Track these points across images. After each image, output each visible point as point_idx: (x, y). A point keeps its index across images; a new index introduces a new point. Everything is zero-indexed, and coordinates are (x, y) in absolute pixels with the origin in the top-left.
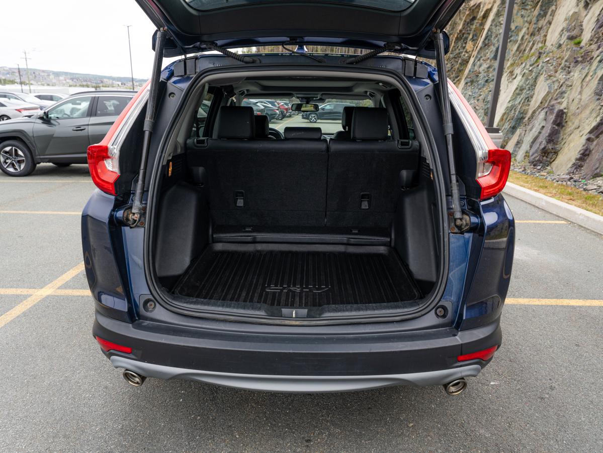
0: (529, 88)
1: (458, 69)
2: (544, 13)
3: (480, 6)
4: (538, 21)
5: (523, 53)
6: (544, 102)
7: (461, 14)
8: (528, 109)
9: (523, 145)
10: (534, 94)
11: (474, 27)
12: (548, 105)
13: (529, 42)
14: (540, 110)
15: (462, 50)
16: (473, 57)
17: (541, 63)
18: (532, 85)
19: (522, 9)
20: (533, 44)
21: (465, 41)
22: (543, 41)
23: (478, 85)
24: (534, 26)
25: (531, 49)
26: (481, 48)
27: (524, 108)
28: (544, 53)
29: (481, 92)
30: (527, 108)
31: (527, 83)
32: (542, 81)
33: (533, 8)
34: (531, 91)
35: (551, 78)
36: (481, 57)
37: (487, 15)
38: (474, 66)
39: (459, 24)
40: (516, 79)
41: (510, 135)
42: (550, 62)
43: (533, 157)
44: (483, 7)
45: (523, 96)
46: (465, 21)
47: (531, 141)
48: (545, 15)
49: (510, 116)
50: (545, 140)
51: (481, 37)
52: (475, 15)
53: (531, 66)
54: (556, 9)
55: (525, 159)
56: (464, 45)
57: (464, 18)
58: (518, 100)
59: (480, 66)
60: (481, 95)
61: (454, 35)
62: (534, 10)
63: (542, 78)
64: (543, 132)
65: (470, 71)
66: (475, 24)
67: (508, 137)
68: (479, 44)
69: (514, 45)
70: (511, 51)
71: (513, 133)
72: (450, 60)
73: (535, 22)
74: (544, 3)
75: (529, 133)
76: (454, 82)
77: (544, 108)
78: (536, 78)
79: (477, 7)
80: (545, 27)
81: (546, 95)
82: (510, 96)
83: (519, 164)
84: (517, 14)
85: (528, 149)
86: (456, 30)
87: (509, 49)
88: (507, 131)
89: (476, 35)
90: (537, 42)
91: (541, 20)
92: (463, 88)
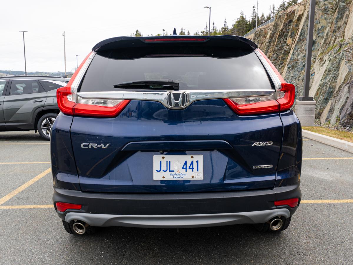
0: (335, 69)
1: (282, 58)
2: (341, 16)
3: (294, 12)
4: (337, 22)
5: (329, 45)
6: (347, 79)
7: (281, 18)
8: (336, 85)
9: (335, 112)
10: (339, 74)
11: (291, 27)
12: (349, 82)
13: (332, 37)
14: (344, 85)
15: (284, 44)
16: (293, 49)
17: (342, 51)
18: (337, 68)
19: (325, 14)
20: (336, 39)
21: (286, 38)
22: (342, 36)
23: (298, 69)
24: (334, 26)
25: (334, 42)
26: (298, 42)
27: (332, 84)
28: (344, 45)
29: (300, 74)
30: (335, 84)
31: (333, 66)
32: (343, 64)
33: (332, 13)
34: (336, 72)
35: (350, 62)
36: (299, 49)
37: (300, 19)
38: (294, 55)
39: (280, 25)
40: (325, 63)
41: (324, 105)
42: (348, 51)
43: (342, 120)
44: (297, 13)
45: (331, 75)
46: (284, 23)
47: (340, 108)
48: (342, 18)
49: (323, 90)
50: (350, 107)
51: (297, 34)
52: (292, 19)
53: (335, 54)
54: (349, 13)
55: (337, 122)
56: (285, 41)
57: (283, 21)
58: (328, 79)
59: (298, 55)
60: (300, 76)
61: (277, 34)
62: (334, 14)
63: (343, 62)
64: (348, 101)
65: (291, 59)
66: (292, 25)
67: (323, 107)
68: (296, 39)
69: (322, 39)
70: (320, 44)
71: (326, 103)
72: (276, 52)
73: (335, 22)
74: (340, 9)
75: (338, 102)
76: (280, 67)
77: (347, 84)
78: (339, 62)
79: (292, 13)
80: (343, 27)
81: (347, 74)
82: (322, 76)
83: (332, 126)
84: (321, 18)
85: (339, 115)
86: (278, 30)
87: (318, 42)
88: (322, 102)
89: (293, 33)
90: (338, 37)
91: (339, 21)
92: (286, 72)
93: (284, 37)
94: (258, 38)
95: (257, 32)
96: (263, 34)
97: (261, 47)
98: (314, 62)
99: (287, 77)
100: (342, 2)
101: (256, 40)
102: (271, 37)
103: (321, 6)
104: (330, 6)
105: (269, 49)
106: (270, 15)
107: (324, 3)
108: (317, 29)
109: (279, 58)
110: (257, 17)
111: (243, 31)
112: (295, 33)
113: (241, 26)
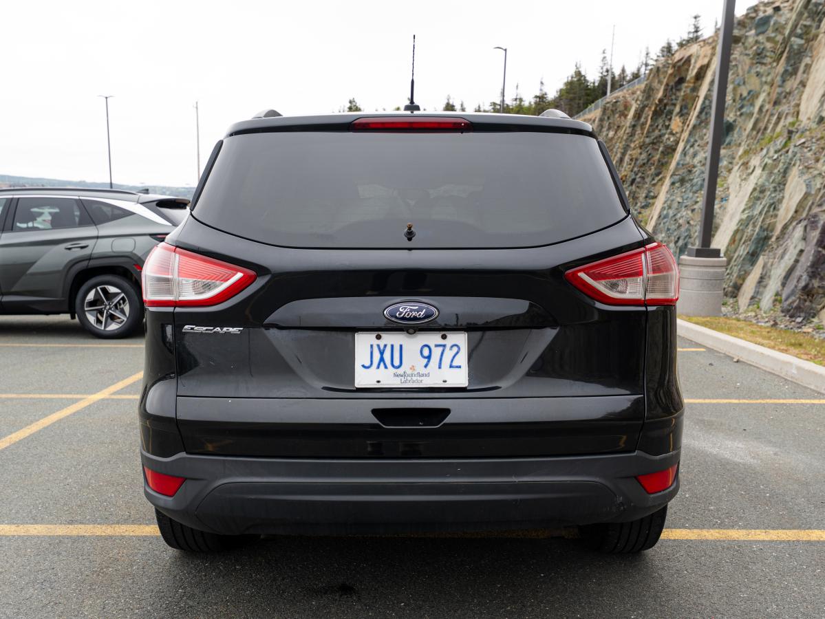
0: (775, 187)
1: (659, 161)
2: (794, 69)
3: (690, 61)
4: (784, 81)
5: (763, 134)
6: (801, 210)
7: (660, 73)
8: (776, 222)
9: (771, 282)
10: (783, 197)
11: (682, 93)
12: (807, 215)
13: (772, 115)
14: (794, 224)
15: (663, 131)
16: (683, 141)
17: (792, 147)
18: (779, 183)
19: (757, 63)
20: (779, 119)
21: (669, 117)
22: (794, 113)
23: (692, 186)
24: (779, 90)
25: (777, 123)
26: (694, 127)
27: (768, 221)
28: (797, 132)
29: (698, 197)
30: (773, 220)
31: (771, 180)
32: (795, 176)
33: (774, 61)
34: (777, 193)
35: (811, 170)
36: (696, 141)
37: (702, 75)
38: (685, 155)
39: (658, 90)
40: (754, 173)
41: (747, 267)
43: (788, 302)
44: (695, 62)
45: (766, 201)
46: (667, 85)
47: (784, 274)
48: (795, 72)
49: (745, 234)
50: (805, 273)
51: (695, 109)
52: (683, 75)
53: (776, 152)
54: (813, 62)
55: (774, 306)
56: (667, 124)
57: (665, 81)
58: (759, 208)
59: (695, 155)
60: (697, 202)
61: (650, 108)
62: (778, 64)
63: (794, 172)
64: (803, 259)
65: (678, 164)
66: (684, 89)
67: (745, 271)
68: (690, 121)
69: (748, 120)
70: (743, 131)
71: (753, 263)
72: (646, 148)
73: (780, 83)
74: (792, 54)
75: (779, 262)
76: (654, 182)
77: (801, 221)
78: (785, 172)
79: (685, 62)
80: (796, 92)
81: (802, 198)
82: (745, 203)
83: (764, 315)
84: (749, 72)
85: (779, 289)
86: (654, 100)
87: (741, 127)
88: (743, 260)
89: (686, 107)
90: (784, 115)
91: (788, 80)
92: (667, 192)
93: (666, 116)
94: (609, 118)
95: (608, 105)
96: (621, 110)
97: (616, 137)
98: (730, 171)
99: (669, 202)
100: (796, 37)
101: (605, 122)
102: (638, 115)
103: (749, 46)
104: (769, 45)
105: (631, 141)
106: (639, 70)
107: (756, 38)
108: (738, 98)
109: (651, 161)
110: (610, 73)
111: (579, 104)
112: (689, 106)
113: (574, 93)
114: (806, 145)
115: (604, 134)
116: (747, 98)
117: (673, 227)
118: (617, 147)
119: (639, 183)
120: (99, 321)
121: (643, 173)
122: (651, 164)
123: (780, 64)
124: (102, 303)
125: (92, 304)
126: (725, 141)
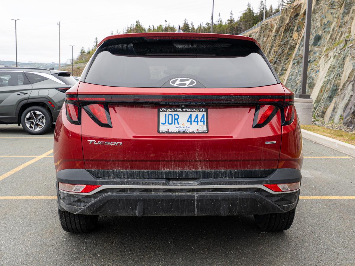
0: (339, 66)
1: (288, 53)
2: (348, 11)
3: (301, 6)
4: (343, 17)
5: (335, 41)
6: (351, 77)
7: (288, 11)
8: (340, 82)
9: (338, 110)
10: (343, 71)
11: (298, 21)
12: (353, 79)
13: (338, 32)
14: (348, 83)
15: (290, 39)
16: (299, 43)
17: (347, 47)
18: (341, 64)
19: (331, 8)
20: (342, 34)
21: (292, 32)
22: (348, 32)
24: (341, 21)
25: (341, 36)
26: (303, 37)
27: (337, 82)
28: (349, 41)
31: (338, 63)
32: (348, 61)
33: (339, 7)
34: (341, 69)
38: (299, 50)
39: (286, 19)
40: (330, 59)
41: (328, 103)
44: (303, 7)
45: (336, 72)
46: (291, 17)
47: (344, 106)
48: (348, 13)
49: (327, 88)
50: (353, 106)
51: (304, 28)
52: (298, 12)
53: (340, 50)
55: (340, 121)
56: (291, 35)
57: (290, 15)
58: (332, 76)
61: (283, 27)
62: (340, 9)
63: (348, 59)
64: (352, 100)
65: (296, 54)
66: (298, 19)
67: (327, 105)
68: (302, 34)
69: (328, 34)
70: (326, 39)
71: (331, 101)
72: (281, 47)
73: (342, 18)
74: (347, 5)
75: (342, 101)
76: (285, 63)
77: (351, 82)
78: (344, 59)
79: (299, 6)
80: (349, 22)
81: (351, 71)
82: (326, 73)
83: (335, 125)
85: (342, 113)
86: (285, 24)
87: (324, 38)
88: (326, 100)
89: (300, 28)
90: (344, 32)
91: (345, 16)
92: (291, 68)
93: (290, 32)
94: (264, 32)
95: (263, 26)
96: (269, 28)
97: (267, 41)
98: (320, 58)
99: (292, 73)
101: (262, 34)
102: (277, 31)
103: (327, 1)
105: (274, 43)
108: (323, 24)
109: (284, 53)
110: (265, 9)
111: (250, 24)
112: (301, 27)
113: (248, 19)
114: (353, 47)
115: (262, 39)
116: (327, 24)
117: (294, 84)
118: (268, 46)
119: (278, 63)
120: (31, 127)
121: (280, 59)
122: (284, 54)
123: (341, 9)
124: (33, 119)
125: (28, 119)
126: (317, 44)
